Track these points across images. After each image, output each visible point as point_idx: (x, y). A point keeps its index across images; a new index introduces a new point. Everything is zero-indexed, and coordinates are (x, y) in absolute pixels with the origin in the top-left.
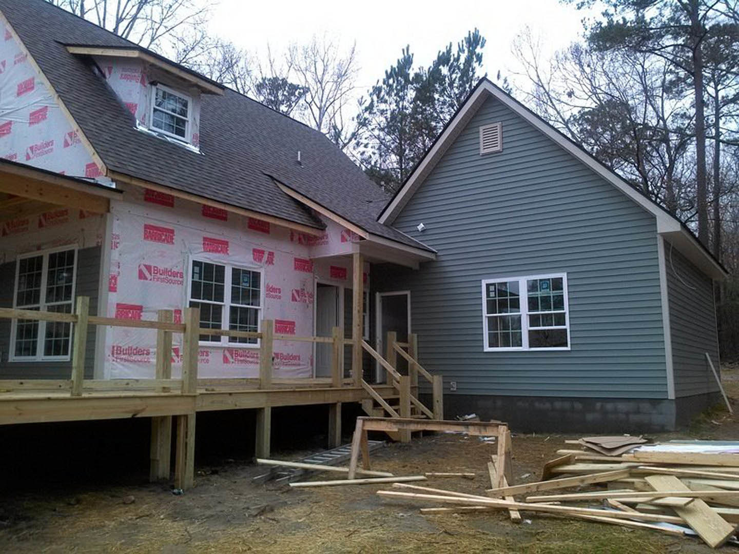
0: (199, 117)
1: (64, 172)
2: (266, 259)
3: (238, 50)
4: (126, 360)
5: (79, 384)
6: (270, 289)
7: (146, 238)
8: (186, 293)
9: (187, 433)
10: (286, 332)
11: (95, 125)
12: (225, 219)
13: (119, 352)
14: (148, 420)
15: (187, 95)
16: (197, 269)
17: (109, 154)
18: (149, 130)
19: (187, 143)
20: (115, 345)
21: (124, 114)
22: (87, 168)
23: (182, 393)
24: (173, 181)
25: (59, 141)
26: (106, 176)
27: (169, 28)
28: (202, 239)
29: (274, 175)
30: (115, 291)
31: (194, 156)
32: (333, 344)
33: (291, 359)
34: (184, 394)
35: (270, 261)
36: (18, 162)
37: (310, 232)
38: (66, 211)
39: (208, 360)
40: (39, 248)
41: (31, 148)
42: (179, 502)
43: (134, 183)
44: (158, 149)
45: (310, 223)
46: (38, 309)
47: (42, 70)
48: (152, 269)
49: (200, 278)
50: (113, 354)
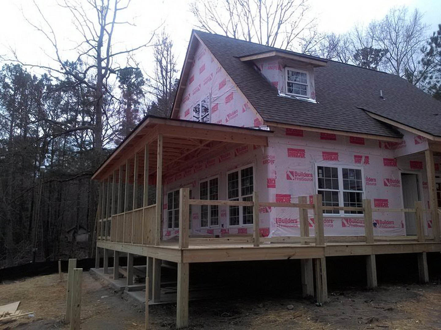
0: (314, 81)
1: (244, 126)
2: (364, 161)
3: (337, 37)
4: (284, 226)
5: (258, 240)
6: (369, 180)
7: (289, 156)
8: (315, 186)
9: (321, 269)
10: (382, 206)
11: (256, 97)
12: (335, 139)
13: (280, 222)
14: (299, 261)
15: (305, 71)
16: (320, 171)
17: (265, 112)
18: (286, 95)
19: (308, 98)
20: (277, 217)
21: (272, 88)
22: (255, 122)
23: (316, 245)
24: (301, 122)
25: (240, 110)
26: (264, 124)
27: (296, 34)
28: (322, 153)
29: (365, 108)
30: (275, 187)
31: (313, 105)
32: (416, 213)
33: (387, 224)
34: (317, 246)
35: (367, 162)
36: (223, 124)
37: (392, 141)
38: (247, 146)
39: (332, 225)
40: (236, 167)
41: (228, 116)
42: (319, 311)
43: (279, 126)
44: (291, 105)
45: (392, 135)
46: (238, 200)
47: (229, 74)
48: (294, 174)
49: (323, 176)
50: (277, 223)
